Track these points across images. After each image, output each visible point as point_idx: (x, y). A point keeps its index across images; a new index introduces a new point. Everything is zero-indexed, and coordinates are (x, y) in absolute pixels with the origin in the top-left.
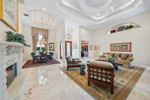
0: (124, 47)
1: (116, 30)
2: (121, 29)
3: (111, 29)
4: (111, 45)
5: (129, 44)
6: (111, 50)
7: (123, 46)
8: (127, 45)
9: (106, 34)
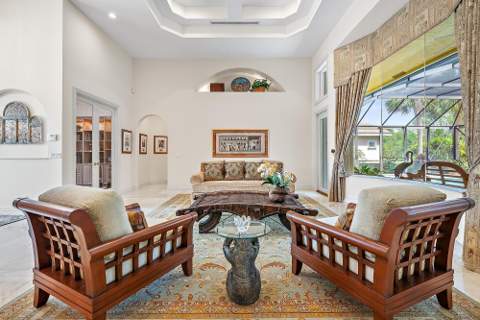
0: (252, 144)
1: (227, 85)
2: (241, 85)
3: (212, 78)
4: (215, 132)
5: (263, 135)
6: (215, 154)
7: (250, 138)
8: (257, 138)
9: (196, 90)
